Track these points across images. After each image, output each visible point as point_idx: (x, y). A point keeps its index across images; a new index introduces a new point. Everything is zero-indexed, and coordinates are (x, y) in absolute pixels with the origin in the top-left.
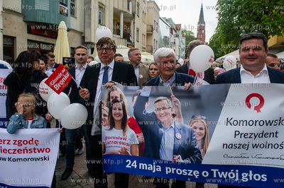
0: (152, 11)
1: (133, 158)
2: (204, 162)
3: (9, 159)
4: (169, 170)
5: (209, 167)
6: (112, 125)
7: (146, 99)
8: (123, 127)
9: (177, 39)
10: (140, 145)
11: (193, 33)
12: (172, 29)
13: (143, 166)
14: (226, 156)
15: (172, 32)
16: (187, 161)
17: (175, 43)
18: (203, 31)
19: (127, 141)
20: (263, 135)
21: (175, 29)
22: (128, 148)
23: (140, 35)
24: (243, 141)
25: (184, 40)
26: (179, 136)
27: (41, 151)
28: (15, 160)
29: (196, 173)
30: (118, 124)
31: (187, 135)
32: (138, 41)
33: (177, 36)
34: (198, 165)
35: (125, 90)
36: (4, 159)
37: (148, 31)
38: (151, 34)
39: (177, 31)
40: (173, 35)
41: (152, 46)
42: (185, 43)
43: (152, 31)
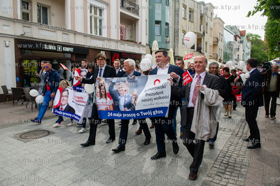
0: (217, 25)
1: (110, 112)
2: (136, 109)
5: (139, 111)
6: (101, 97)
7: (114, 83)
8: (106, 98)
9: (241, 45)
10: (113, 105)
12: (236, 36)
13: (115, 115)
14: (144, 105)
17: (238, 49)
19: (108, 104)
20: (157, 93)
21: (240, 35)
22: (108, 107)
24: (150, 97)
25: (249, 44)
29: (134, 115)
30: (104, 96)
31: (129, 99)
32: (206, 52)
33: (241, 42)
34: (134, 111)
37: (214, 42)
38: (217, 45)
39: (242, 37)
40: (237, 42)
41: (217, 54)
42: (250, 47)
43: (217, 42)
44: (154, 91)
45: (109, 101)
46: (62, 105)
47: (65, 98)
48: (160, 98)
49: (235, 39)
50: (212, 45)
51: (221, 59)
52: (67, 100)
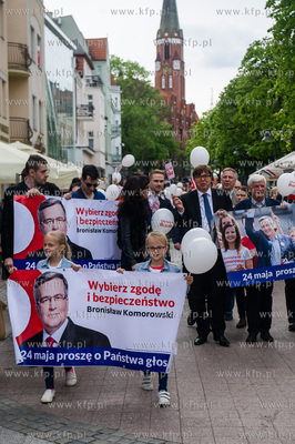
1: (248, 272)
3: (125, 312)
4: (278, 273)
7: (252, 220)
8: (237, 247)
9: (96, 92)
10: (254, 259)
12: (79, 56)
13: (257, 276)
15: (79, 68)
16: (292, 261)
17: (91, 108)
18: (176, 64)
19: (242, 258)
21: (90, 55)
22: (243, 264)
25: (116, 96)
26: (283, 244)
27: (163, 303)
31: (289, 243)
33: (97, 83)
35: (235, 215)
36: (119, 313)
37: (12, 68)
38: (24, 78)
39: (95, 64)
40: (83, 81)
41: (28, 122)
42: (119, 108)
43: (26, 67)
45: (247, 254)
47: (57, 304)
49: (77, 68)
50: (6, 79)
51: (41, 144)
52: (65, 309)
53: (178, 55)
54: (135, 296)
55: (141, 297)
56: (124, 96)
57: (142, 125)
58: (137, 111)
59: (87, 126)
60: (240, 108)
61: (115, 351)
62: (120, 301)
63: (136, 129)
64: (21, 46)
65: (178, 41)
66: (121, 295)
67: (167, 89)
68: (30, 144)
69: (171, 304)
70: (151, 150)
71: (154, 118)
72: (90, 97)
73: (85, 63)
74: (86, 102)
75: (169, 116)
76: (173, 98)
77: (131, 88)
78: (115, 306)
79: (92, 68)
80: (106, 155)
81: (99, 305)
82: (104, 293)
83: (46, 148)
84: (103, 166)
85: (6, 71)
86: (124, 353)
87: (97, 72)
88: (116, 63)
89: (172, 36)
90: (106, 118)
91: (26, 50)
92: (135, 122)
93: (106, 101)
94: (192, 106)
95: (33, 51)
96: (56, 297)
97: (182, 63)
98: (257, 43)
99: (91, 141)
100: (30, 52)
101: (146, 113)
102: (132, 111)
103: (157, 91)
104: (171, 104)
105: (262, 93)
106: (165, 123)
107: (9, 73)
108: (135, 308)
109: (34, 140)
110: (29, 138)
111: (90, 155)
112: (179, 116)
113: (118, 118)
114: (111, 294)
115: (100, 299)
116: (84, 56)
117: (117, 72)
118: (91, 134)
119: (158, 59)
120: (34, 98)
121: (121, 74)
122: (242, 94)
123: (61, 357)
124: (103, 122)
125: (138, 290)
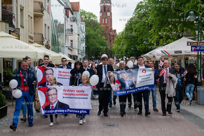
3: (74, 98)
4: (128, 92)
5: (137, 88)
8: (114, 83)
9: (74, 24)
10: (120, 87)
11: (94, 16)
12: (67, 9)
16: (132, 88)
17: (72, 30)
18: (108, 14)
20: (147, 78)
23: (26, 17)
24: (143, 80)
25: (83, 26)
26: (129, 82)
27: (85, 95)
28: (76, 98)
29: (134, 90)
31: (131, 82)
32: (22, 27)
33: (74, 20)
36: (72, 98)
37: (36, 12)
38: (41, 16)
39: (74, 13)
40: (69, 19)
41: (42, 35)
42: (84, 31)
43: (42, 11)
44: (146, 77)
46: (52, 104)
47: (54, 96)
48: (148, 80)
49: (66, 14)
50: (33, 17)
51: (48, 45)
52: (57, 97)
53: (109, 10)
54: (77, 93)
55: (79, 93)
56: (86, 26)
57: (94, 38)
58: (92, 32)
59: (70, 38)
60: (134, 30)
61: (71, 109)
62: (73, 95)
63: (91, 40)
64: (39, 3)
65: (109, 4)
66: (73, 93)
67: (105, 24)
68: (43, 44)
69: (87, 95)
70: (98, 48)
71: (99, 35)
72: (72, 26)
73: (70, 12)
74: (70, 28)
75: (105, 35)
76: (107, 27)
77: (89, 23)
78: (71, 96)
79: (73, 14)
80: (78, 50)
81: (66, 96)
82: (68, 93)
83: (51, 46)
84: (77, 55)
85: (33, 13)
86: (73, 109)
87: (75, 16)
88: (83, 13)
89: (107, 3)
90: (78, 35)
91: (42, 5)
92: (91, 37)
93: (78, 28)
94: (115, 31)
95: (45, 5)
96: (54, 94)
97: (111, 13)
98: (141, 3)
99: (72, 44)
100: (44, 5)
101: (96, 33)
102: (90, 32)
103: (100, 24)
104: (106, 30)
105: (143, 23)
106: (104, 37)
107: (34, 14)
108: (77, 96)
109: (45, 43)
110: (43, 42)
111: (71, 50)
112: (109, 34)
113: (84, 35)
114: (70, 93)
115: (67, 94)
116: (69, 9)
117: (84, 16)
118: (72, 41)
119: (101, 12)
120: (45, 25)
121: (86, 17)
122: (135, 24)
123: (56, 111)
124: (77, 36)
125: (78, 91)
